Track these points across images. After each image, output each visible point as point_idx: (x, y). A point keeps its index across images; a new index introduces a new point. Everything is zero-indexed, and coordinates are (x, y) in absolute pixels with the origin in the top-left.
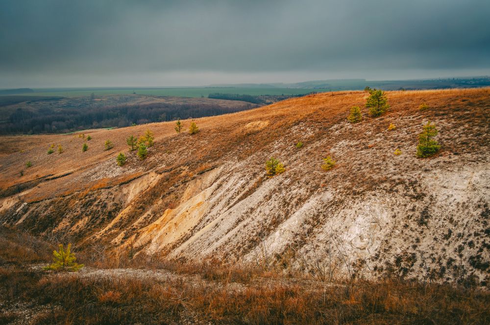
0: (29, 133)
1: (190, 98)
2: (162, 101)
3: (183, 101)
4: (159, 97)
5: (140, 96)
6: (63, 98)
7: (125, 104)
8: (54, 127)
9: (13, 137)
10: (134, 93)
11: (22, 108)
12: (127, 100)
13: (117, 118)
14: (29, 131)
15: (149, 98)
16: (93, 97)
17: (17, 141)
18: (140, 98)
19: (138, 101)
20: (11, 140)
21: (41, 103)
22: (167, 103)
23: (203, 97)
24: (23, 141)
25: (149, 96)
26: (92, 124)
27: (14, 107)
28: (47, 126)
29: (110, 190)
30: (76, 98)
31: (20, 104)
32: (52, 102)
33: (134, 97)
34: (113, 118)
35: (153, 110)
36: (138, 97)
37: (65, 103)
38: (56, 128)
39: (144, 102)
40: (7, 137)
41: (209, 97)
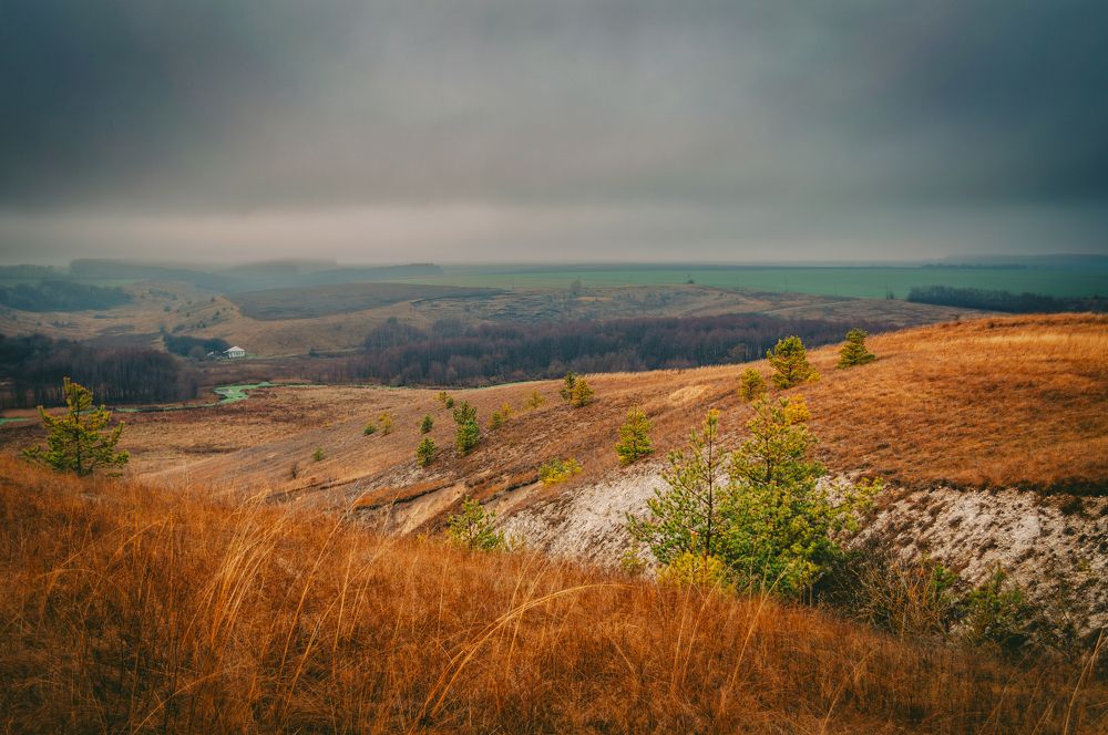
0: (393, 381)
1: (848, 299)
2: (760, 307)
3: (825, 309)
4: (758, 296)
5: (703, 291)
6: (500, 293)
7: (659, 311)
8: (452, 369)
9: (355, 390)
10: (691, 282)
11: (398, 316)
12: (664, 301)
13: (613, 354)
14: (394, 376)
15: (727, 298)
16: (576, 291)
17: (358, 401)
18: (703, 298)
19: (695, 306)
20: (348, 397)
21: (444, 305)
22: (775, 312)
23: (892, 297)
24: (372, 401)
25: (728, 292)
26: (546, 365)
27: (379, 315)
28: (436, 366)
29: (374, 513)
30: (533, 293)
31: (395, 305)
32: (470, 302)
33: (687, 293)
34: (602, 354)
35: (712, 333)
36: (699, 294)
37: (503, 306)
38: (456, 373)
39: (708, 307)
40: (342, 390)
41: (912, 299)
